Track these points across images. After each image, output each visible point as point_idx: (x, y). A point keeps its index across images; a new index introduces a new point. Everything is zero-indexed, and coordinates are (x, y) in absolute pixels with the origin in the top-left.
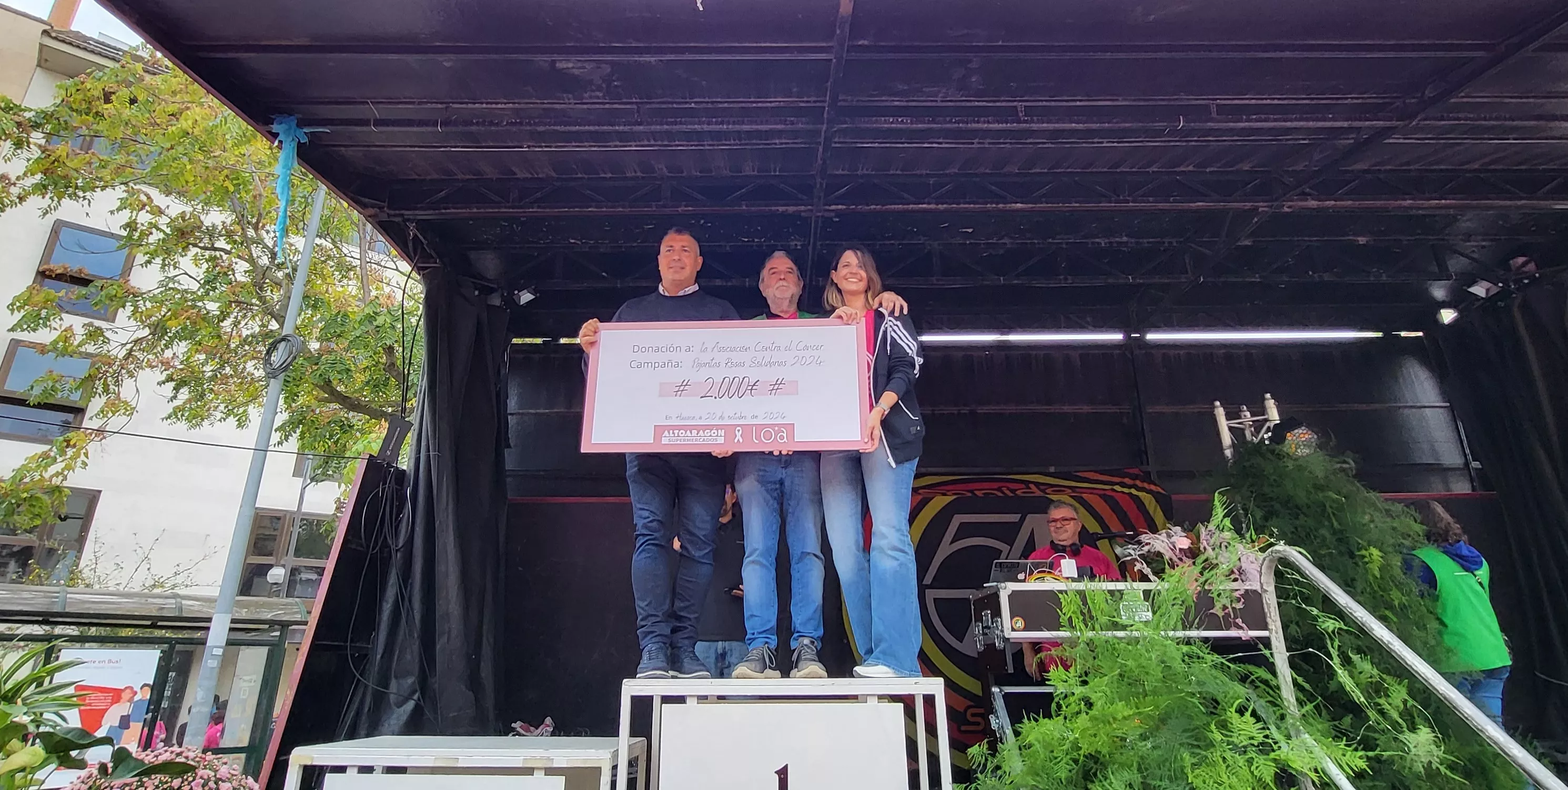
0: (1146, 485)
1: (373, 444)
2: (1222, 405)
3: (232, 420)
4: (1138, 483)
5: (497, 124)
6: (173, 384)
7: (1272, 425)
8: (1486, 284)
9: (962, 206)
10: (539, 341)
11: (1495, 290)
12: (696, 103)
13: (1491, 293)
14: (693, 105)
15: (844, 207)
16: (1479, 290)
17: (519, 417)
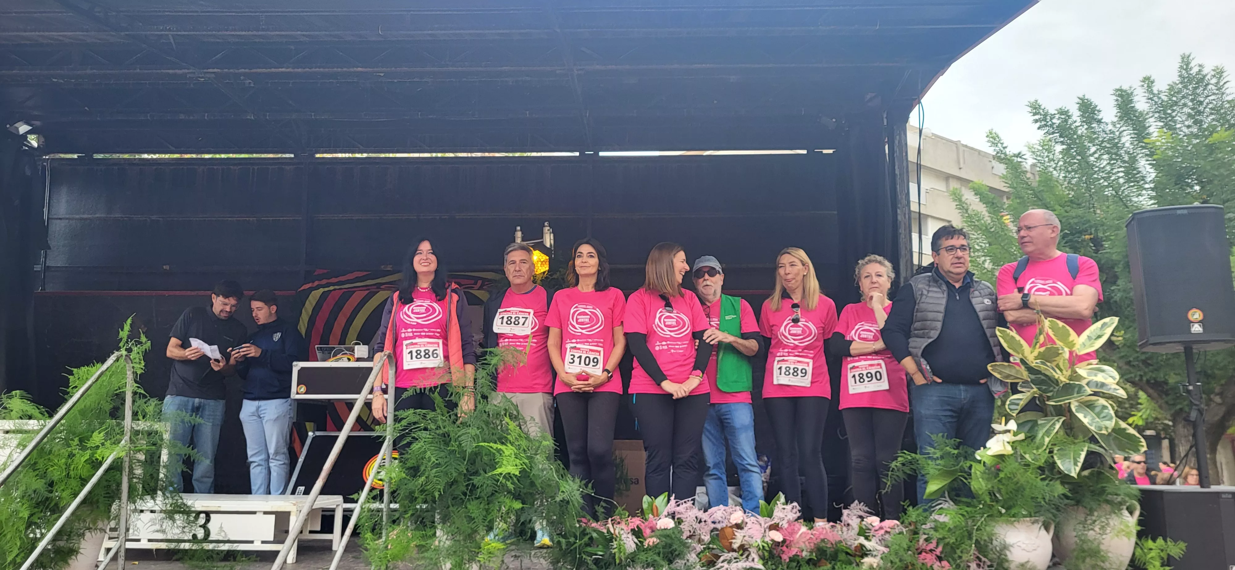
2: (521, 230)
7: (545, 248)
9: (313, 70)
10: (75, 156)
15: (219, 70)
17: (67, 221)
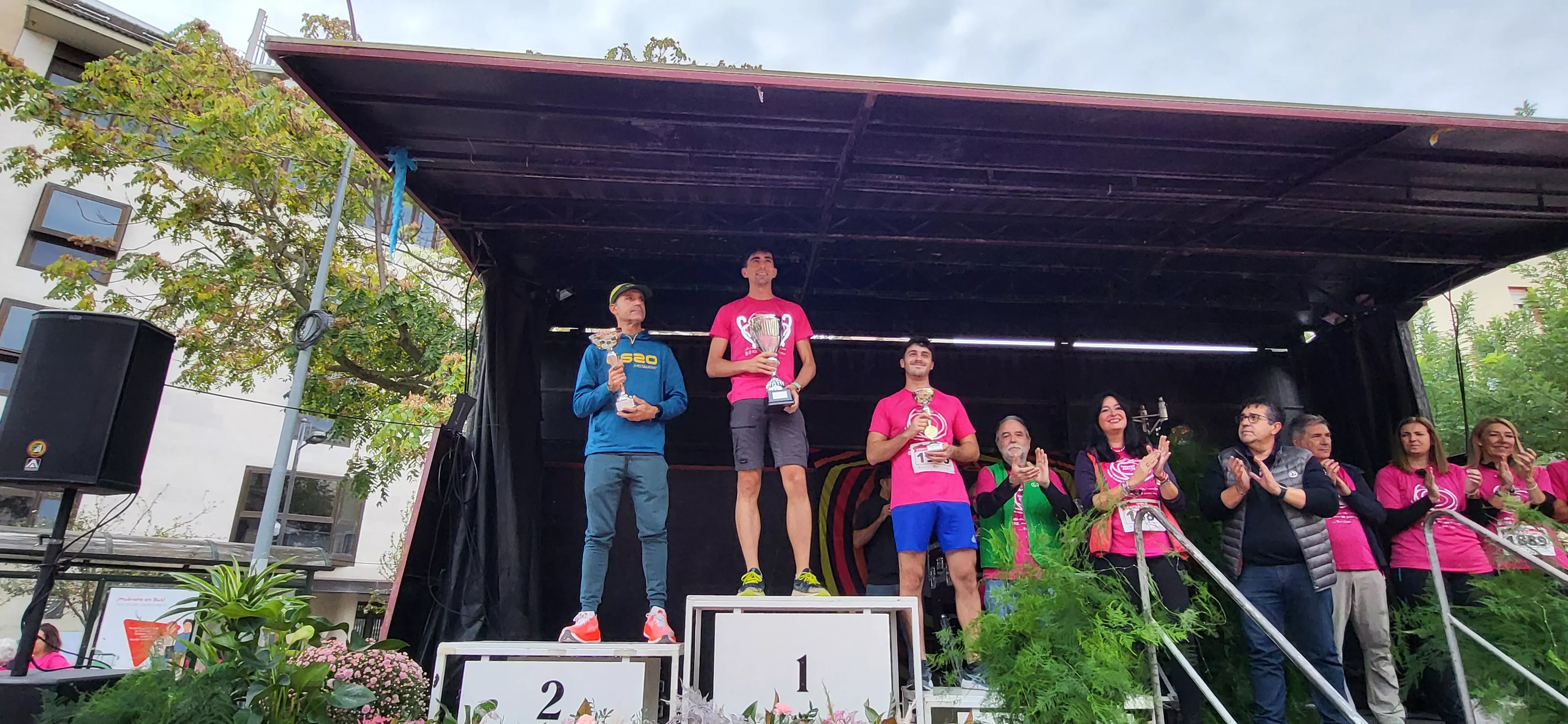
0: (1065, 465)
1: (402, 414)
3: (237, 385)
4: (1059, 463)
5: (575, 164)
6: (184, 349)
7: (1162, 421)
8: (1335, 315)
11: (1342, 320)
12: (737, 155)
13: (1339, 322)
14: (734, 156)
15: (842, 235)
16: (1331, 319)
